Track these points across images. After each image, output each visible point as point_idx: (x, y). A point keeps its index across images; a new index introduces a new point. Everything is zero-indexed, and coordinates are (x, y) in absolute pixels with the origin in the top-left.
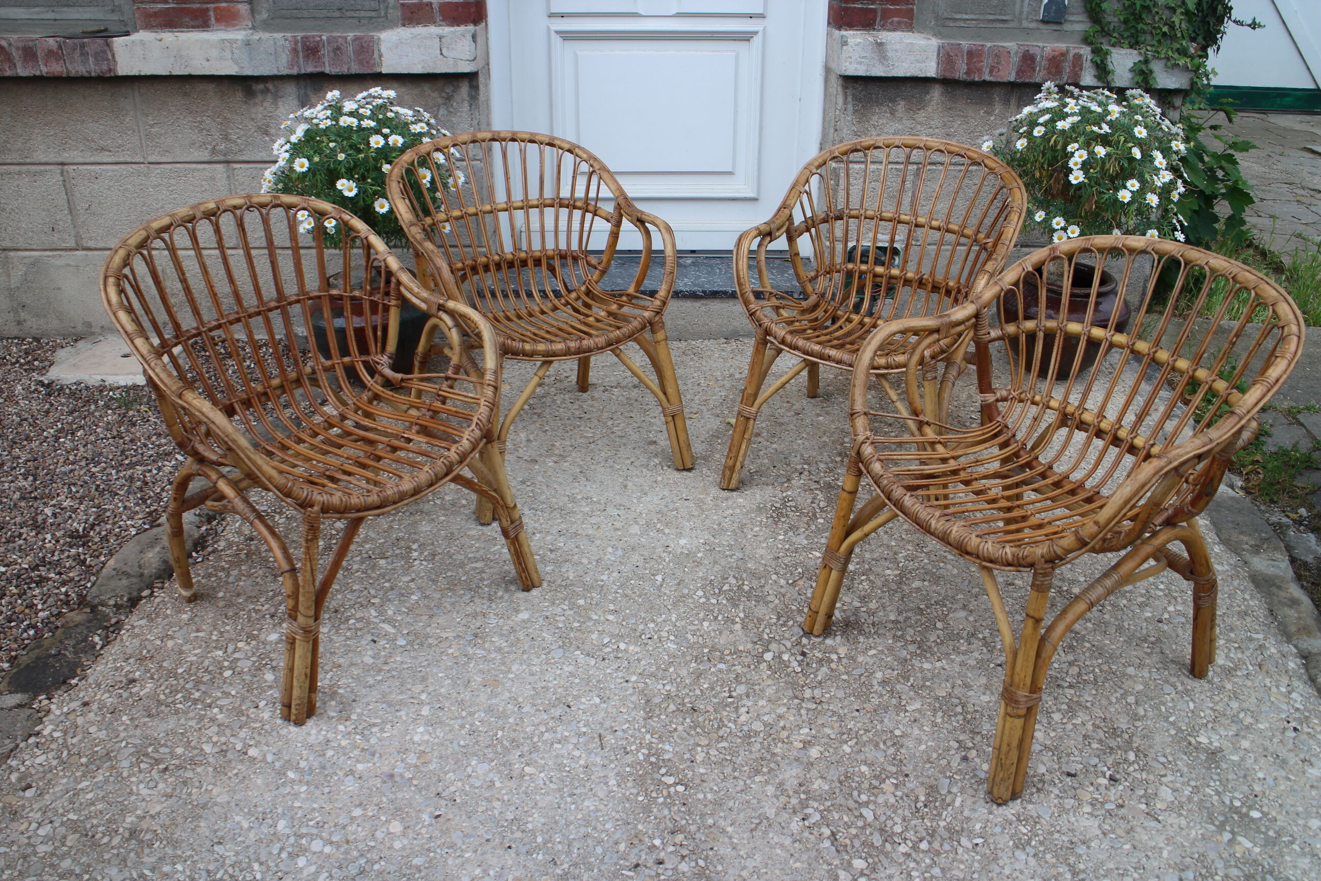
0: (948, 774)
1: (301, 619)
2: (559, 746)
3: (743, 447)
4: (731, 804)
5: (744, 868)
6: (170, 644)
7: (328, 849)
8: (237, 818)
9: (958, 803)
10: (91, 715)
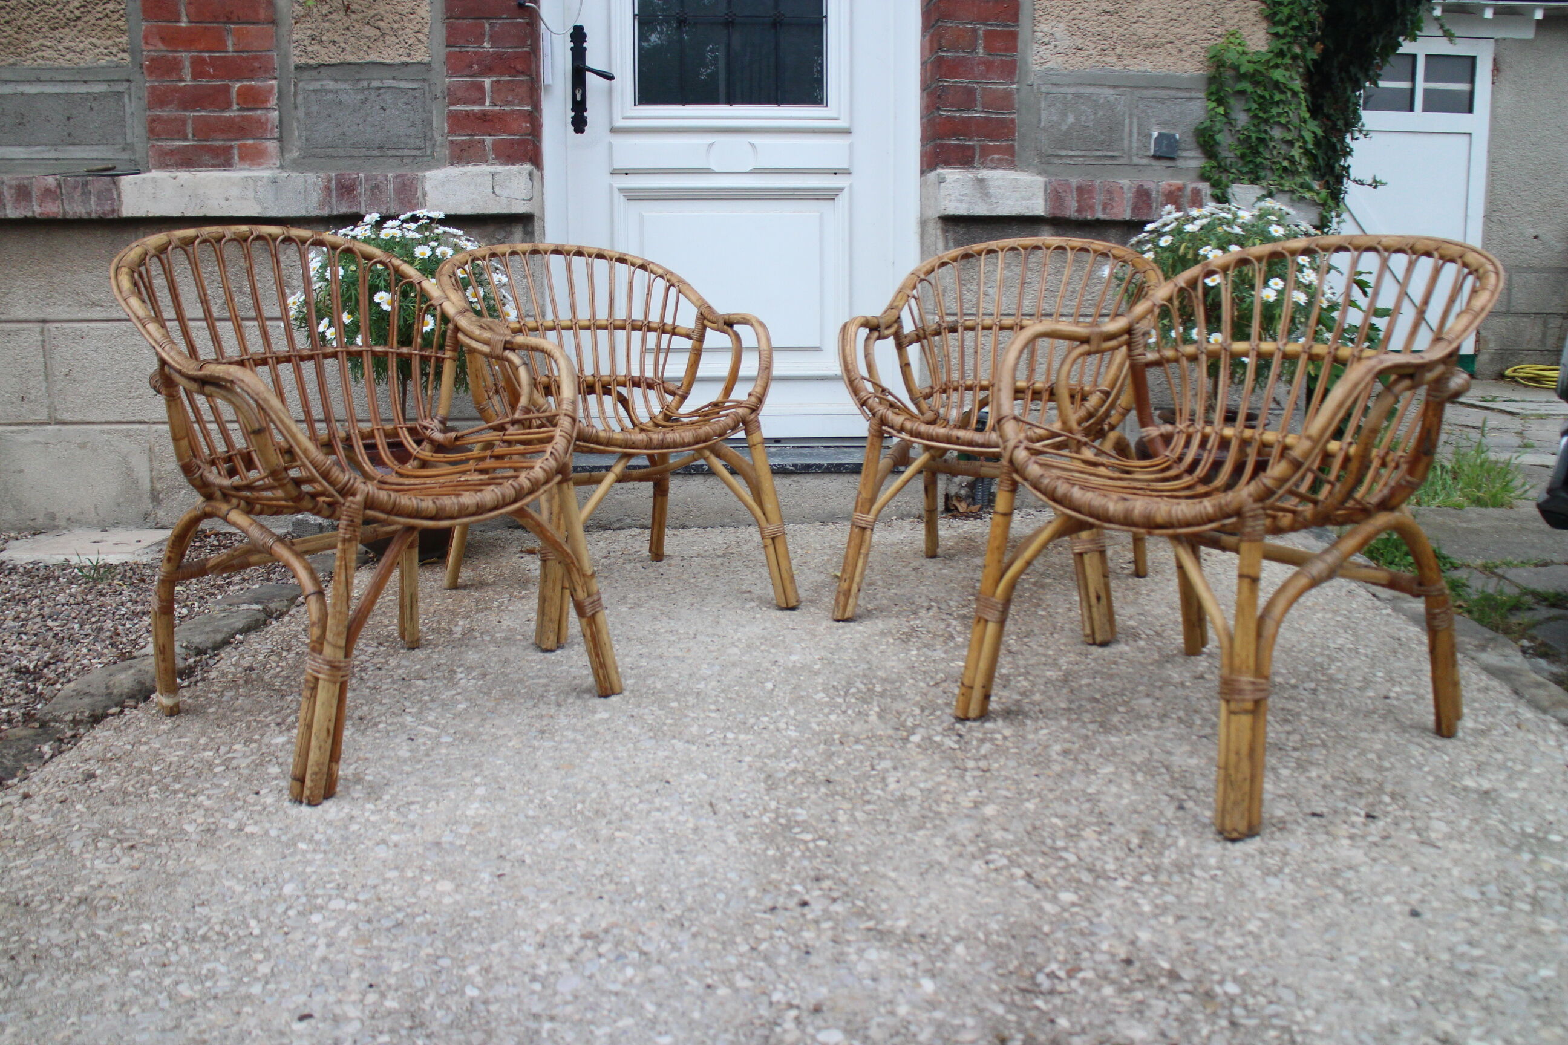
0: (1163, 821)
1: (328, 650)
2: (658, 814)
3: (860, 564)
4: (890, 853)
5: (918, 905)
6: (143, 748)
7: (352, 907)
8: (227, 884)
9: (1182, 842)
10: (34, 806)
